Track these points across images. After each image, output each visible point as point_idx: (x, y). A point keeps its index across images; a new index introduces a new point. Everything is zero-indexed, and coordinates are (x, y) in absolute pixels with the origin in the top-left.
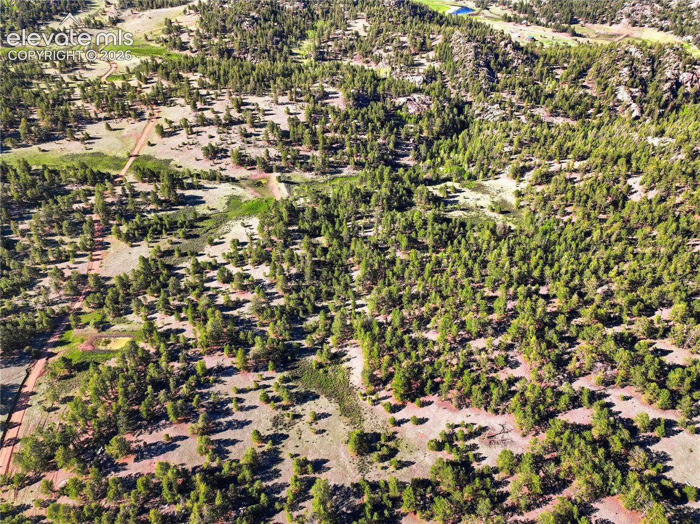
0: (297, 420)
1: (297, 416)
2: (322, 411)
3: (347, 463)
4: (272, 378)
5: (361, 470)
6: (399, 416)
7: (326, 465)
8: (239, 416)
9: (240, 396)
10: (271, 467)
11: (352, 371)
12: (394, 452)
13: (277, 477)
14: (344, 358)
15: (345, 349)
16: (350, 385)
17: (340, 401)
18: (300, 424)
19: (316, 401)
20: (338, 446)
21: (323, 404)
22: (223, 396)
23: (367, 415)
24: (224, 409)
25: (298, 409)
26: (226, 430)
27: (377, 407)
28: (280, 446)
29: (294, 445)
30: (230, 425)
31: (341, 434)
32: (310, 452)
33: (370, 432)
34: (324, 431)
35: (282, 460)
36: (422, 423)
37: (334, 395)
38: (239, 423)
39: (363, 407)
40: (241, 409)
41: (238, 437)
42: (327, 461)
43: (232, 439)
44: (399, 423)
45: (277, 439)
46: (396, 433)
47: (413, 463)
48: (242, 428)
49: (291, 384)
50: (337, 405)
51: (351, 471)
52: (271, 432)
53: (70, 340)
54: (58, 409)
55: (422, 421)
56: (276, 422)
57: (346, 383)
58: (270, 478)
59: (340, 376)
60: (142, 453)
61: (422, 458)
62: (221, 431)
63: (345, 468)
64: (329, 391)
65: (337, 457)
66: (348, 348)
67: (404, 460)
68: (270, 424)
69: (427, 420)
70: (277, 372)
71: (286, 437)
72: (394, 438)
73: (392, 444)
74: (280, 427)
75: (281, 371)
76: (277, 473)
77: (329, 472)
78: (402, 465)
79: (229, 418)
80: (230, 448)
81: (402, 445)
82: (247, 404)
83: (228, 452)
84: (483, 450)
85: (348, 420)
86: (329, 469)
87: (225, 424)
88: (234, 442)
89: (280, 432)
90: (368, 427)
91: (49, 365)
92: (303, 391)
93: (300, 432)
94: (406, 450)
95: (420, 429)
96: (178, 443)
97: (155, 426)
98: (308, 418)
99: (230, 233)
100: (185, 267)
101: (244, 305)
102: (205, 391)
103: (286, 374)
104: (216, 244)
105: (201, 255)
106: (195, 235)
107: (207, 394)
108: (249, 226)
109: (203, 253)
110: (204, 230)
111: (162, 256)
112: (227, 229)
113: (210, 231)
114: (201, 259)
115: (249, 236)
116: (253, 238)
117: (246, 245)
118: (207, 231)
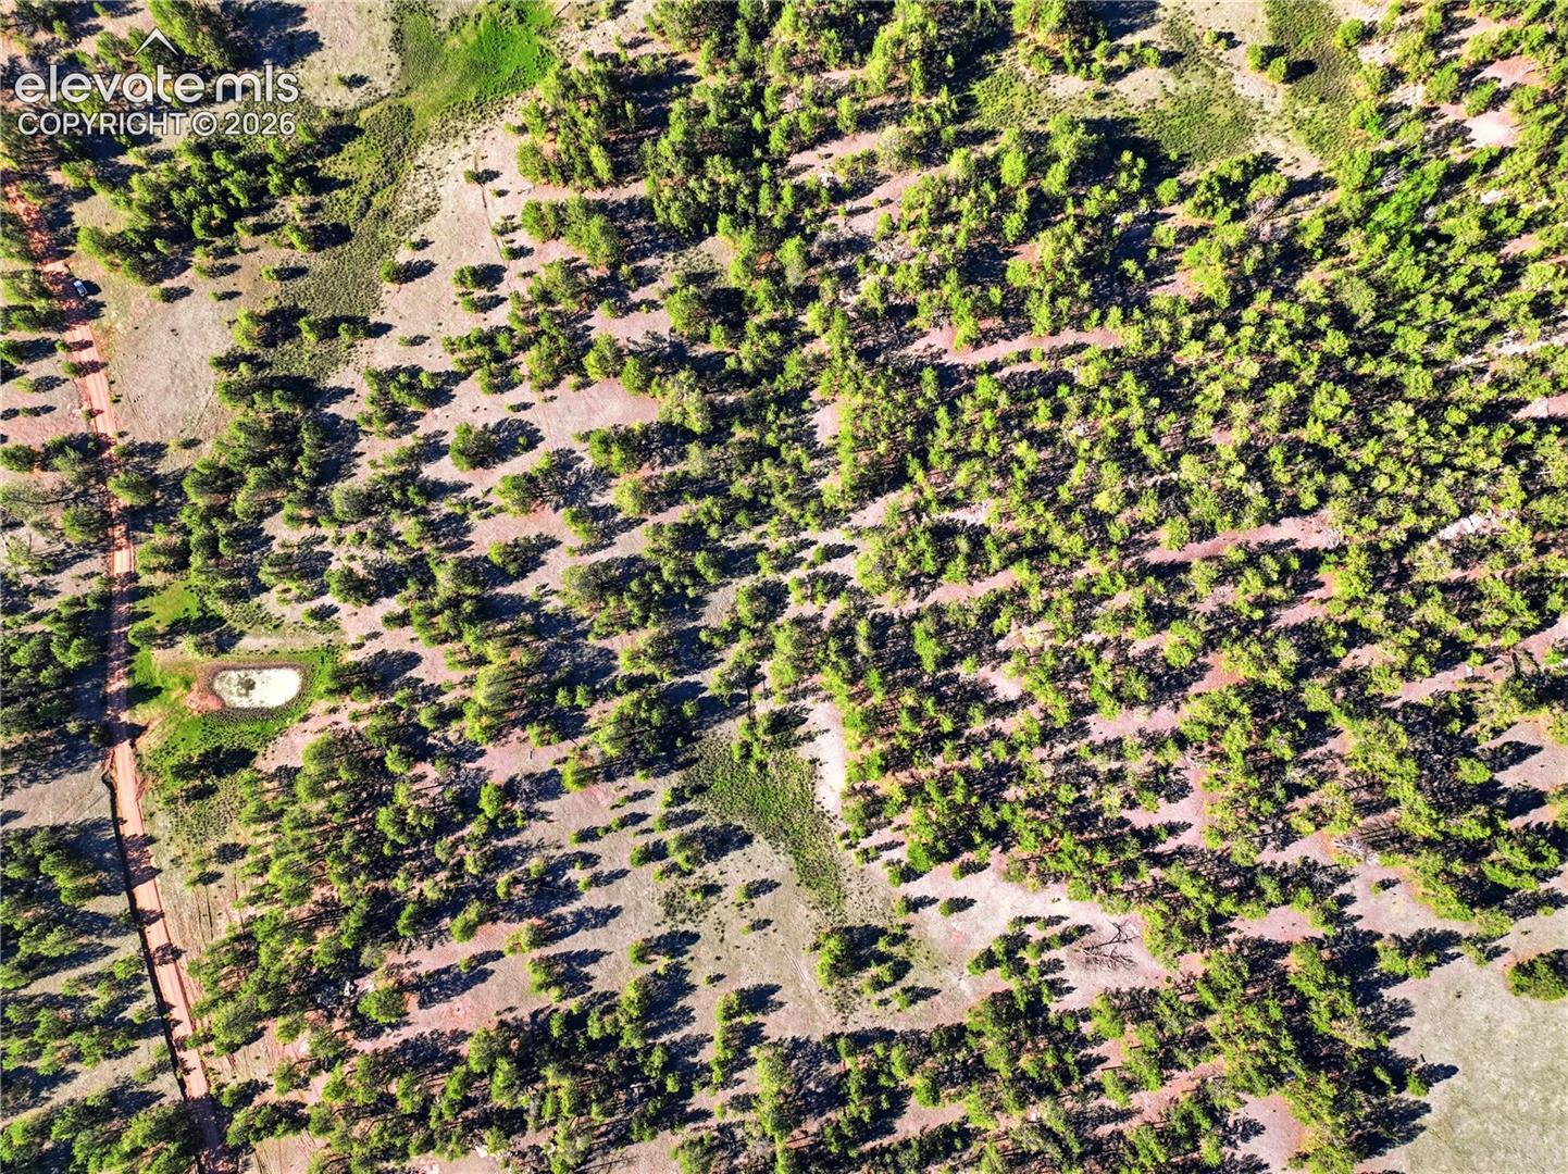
0: (712, 899)
1: (711, 890)
2: (762, 875)
3: (814, 992)
4: (648, 793)
5: (841, 1007)
6: (915, 889)
7: (776, 997)
8: (595, 898)
9: (587, 847)
10: (673, 1004)
11: (821, 771)
12: (901, 969)
13: (688, 1023)
14: (801, 731)
15: (801, 702)
16: (817, 808)
17: (797, 849)
18: (719, 908)
19: (747, 849)
20: (798, 955)
21: (762, 858)
22: (553, 852)
23: (852, 885)
24: (561, 882)
25: (711, 871)
26: (574, 931)
27: (873, 865)
28: (685, 958)
29: (712, 956)
30: (581, 921)
31: (801, 931)
32: (744, 969)
33: (859, 924)
34: (768, 922)
35: (693, 988)
36: (960, 910)
37: (783, 833)
38: (597, 913)
39: (844, 865)
40: (596, 881)
41: (602, 946)
42: (778, 988)
43: (591, 949)
44: (914, 905)
45: (677, 943)
46: (907, 927)
47: (936, 992)
48: (605, 924)
49: (690, 806)
50: (791, 857)
51: (823, 1009)
52: (664, 930)
53: (158, 683)
54: (219, 876)
55: (960, 905)
56: (671, 904)
57: (807, 800)
58: (675, 1026)
59: (793, 784)
60: (428, 989)
61: (955, 980)
62: (565, 934)
63: (811, 1004)
64: (773, 821)
65: (796, 980)
66: (808, 702)
67: (921, 985)
68: (660, 911)
69: (972, 902)
70: (656, 776)
71: (694, 938)
72: (904, 937)
73: (899, 951)
74: (680, 916)
75: (665, 773)
76: (686, 1016)
77: (781, 1012)
78: (917, 995)
79: (576, 906)
80: (590, 969)
81: (919, 953)
82: (605, 867)
83: (588, 978)
84: (1071, 975)
85: (815, 895)
86: (781, 1004)
87: (570, 918)
88: (595, 956)
89: (682, 928)
90: (855, 914)
91: (147, 762)
92: (718, 824)
93: (721, 925)
94: (926, 964)
95: (957, 921)
96: (489, 966)
97: (433, 931)
98: (733, 893)
99: (439, 216)
100: (351, 391)
101: (543, 557)
102: (511, 842)
103: (676, 778)
104: (409, 273)
105: (381, 330)
106: (335, 226)
107: (518, 849)
108: (491, 175)
109: (384, 320)
110: (356, 198)
111: (269, 341)
112: (426, 189)
113: (374, 200)
114: (384, 354)
115: (501, 233)
116: (516, 246)
117: (500, 280)
118: (369, 204)
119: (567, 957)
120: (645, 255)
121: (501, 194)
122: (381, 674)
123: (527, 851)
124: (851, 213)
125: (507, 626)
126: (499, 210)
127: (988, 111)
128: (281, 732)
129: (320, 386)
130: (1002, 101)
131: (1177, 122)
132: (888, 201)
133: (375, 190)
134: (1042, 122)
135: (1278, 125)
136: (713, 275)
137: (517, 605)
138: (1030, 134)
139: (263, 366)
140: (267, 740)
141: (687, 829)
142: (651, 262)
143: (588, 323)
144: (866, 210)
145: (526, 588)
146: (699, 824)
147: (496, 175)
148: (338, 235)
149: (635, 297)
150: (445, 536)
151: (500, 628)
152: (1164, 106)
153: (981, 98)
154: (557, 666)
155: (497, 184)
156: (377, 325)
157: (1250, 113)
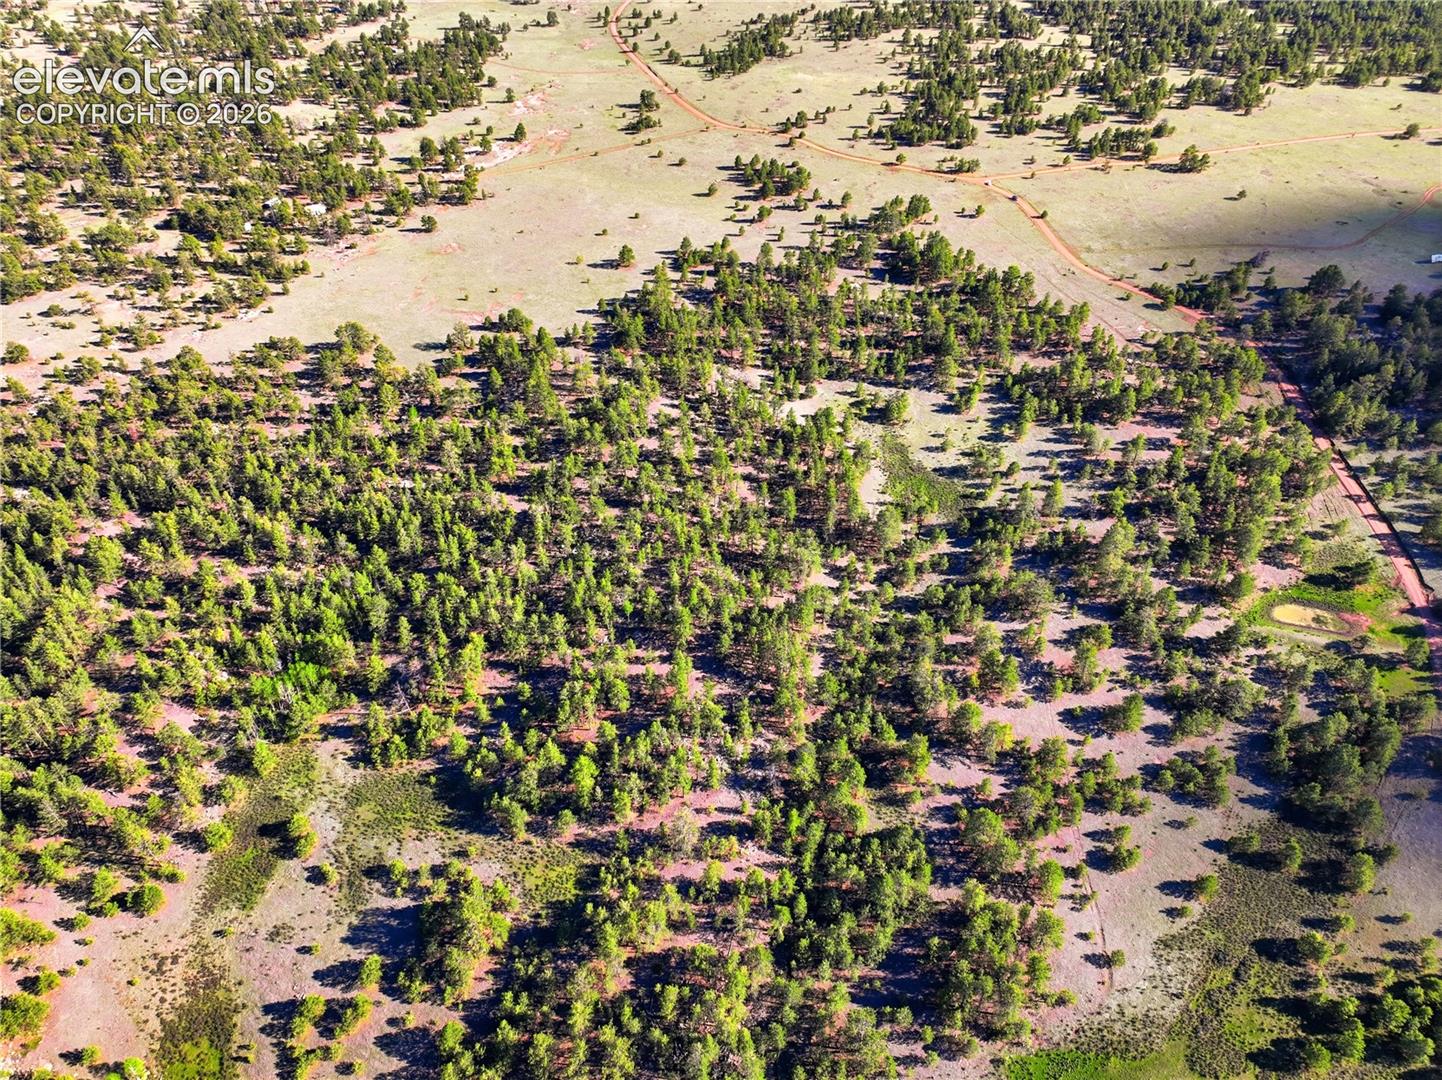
0: (968, 451)
1: (968, 455)
2: (932, 454)
3: (912, 406)
5: (898, 398)
7: (936, 408)
8: (1046, 462)
9: (1049, 483)
10: (1001, 417)
11: (879, 487)
12: (856, 404)
13: (993, 409)
16: (887, 473)
17: (906, 461)
18: (964, 447)
19: (938, 467)
20: (919, 421)
21: (930, 461)
23: (875, 439)
25: (965, 462)
28: (990, 432)
29: (973, 430)
31: (913, 429)
32: (954, 422)
33: (876, 425)
34: (933, 435)
35: (988, 420)
37: (912, 468)
38: (1046, 456)
40: (1044, 469)
41: (1043, 444)
42: (934, 411)
43: (1051, 444)
45: (994, 438)
47: (838, 393)
48: (1040, 451)
49: (973, 491)
50: (911, 458)
51: (909, 399)
52: (1002, 444)
53: (1397, 636)
54: (1324, 527)
56: (995, 453)
57: (893, 479)
58: (1001, 409)
59: (899, 487)
60: (1164, 445)
61: (826, 394)
62: (1068, 451)
64: (918, 474)
65: (922, 413)
67: (847, 397)
68: (1004, 451)
70: (994, 508)
71: (982, 438)
73: (856, 411)
74: (990, 447)
75: (989, 508)
76: (994, 412)
78: (850, 394)
79: (1059, 461)
80: (1053, 437)
82: (1037, 473)
83: (1055, 434)
85: (900, 441)
86: (932, 405)
87: (1064, 457)
88: (1049, 440)
89: (990, 443)
90: (877, 429)
91: (1397, 593)
92: (956, 480)
93: (965, 440)
94: (841, 402)
96: (1120, 446)
98: (953, 451)
99: (1155, 936)
100: (1242, 800)
101: (1065, 636)
102: (1103, 492)
103: (981, 505)
104: (1187, 889)
105: (1215, 845)
106: (1275, 961)
107: (1096, 489)
108: (1093, 959)
109: (1211, 854)
110: (1252, 982)
111: (1337, 868)
112: (1170, 969)
113: (1230, 978)
114: (1210, 822)
115: (1085, 898)
116: (1071, 881)
117: (1089, 853)
118: (1237, 975)
119: (1068, 443)
120: (941, 833)
121: (1084, 937)
122: (1205, 595)
123: (1090, 488)
124: (737, 811)
125: (1098, 600)
126: (1088, 919)
127: (570, 869)
128: (1284, 588)
129: (1276, 815)
130: (553, 875)
131: (409, 815)
132: (698, 811)
133: (1231, 987)
134: (528, 843)
135: (327, 788)
136: (880, 800)
137: (1087, 610)
138: (544, 835)
139: (1341, 845)
140: (1298, 586)
141: (977, 481)
142: (936, 825)
143: (1004, 790)
144: (721, 810)
145: (1079, 620)
146: (968, 482)
147: (1089, 958)
148: (1269, 949)
149: (957, 799)
150: (1150, 668)
151: (1104, 600)
152: (409, 832)
153: (570, 885)
154: (1060, 571)
155: (1088, 948)
156: (1220, 851)
157: (342, 804)
